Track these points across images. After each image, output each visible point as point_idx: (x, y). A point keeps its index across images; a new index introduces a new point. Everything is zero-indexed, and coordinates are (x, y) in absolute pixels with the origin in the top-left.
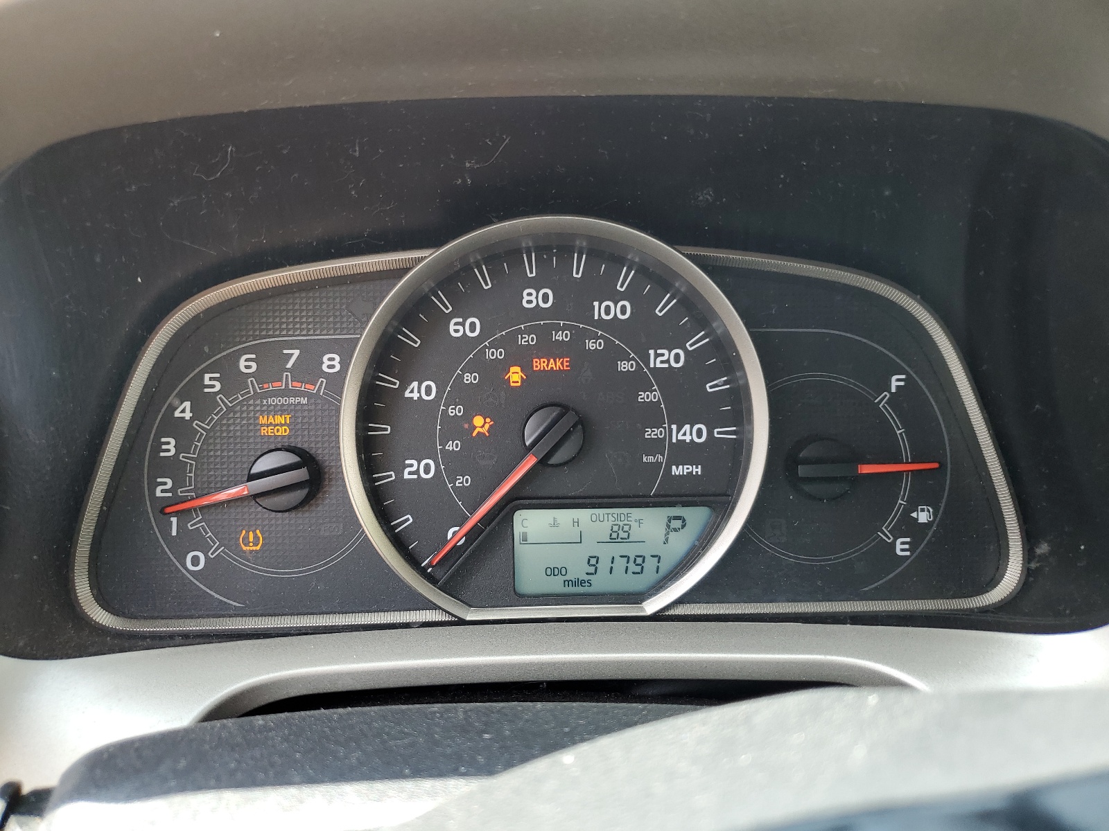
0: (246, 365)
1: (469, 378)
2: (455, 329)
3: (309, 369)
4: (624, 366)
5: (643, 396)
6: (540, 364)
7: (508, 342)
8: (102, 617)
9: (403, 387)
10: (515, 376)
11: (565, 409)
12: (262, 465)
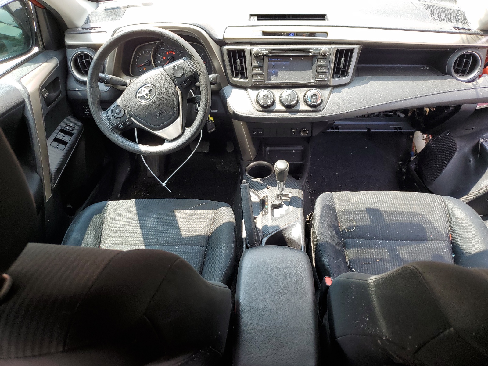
0: (143, 52)
1: (163, 54)
2: (162, 49)
3: (149, 52)
4: (177, 52)
5: (179, 55)
6: (169, 52)
7: (167, 50)
8: (132, 75)
9: (157, 54)
10: (167, 53)
11: (172, 57)
12: (145, 61)
